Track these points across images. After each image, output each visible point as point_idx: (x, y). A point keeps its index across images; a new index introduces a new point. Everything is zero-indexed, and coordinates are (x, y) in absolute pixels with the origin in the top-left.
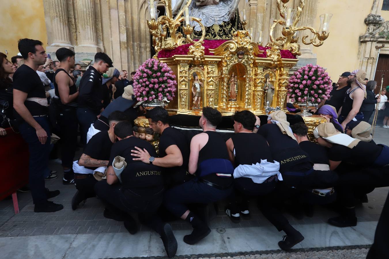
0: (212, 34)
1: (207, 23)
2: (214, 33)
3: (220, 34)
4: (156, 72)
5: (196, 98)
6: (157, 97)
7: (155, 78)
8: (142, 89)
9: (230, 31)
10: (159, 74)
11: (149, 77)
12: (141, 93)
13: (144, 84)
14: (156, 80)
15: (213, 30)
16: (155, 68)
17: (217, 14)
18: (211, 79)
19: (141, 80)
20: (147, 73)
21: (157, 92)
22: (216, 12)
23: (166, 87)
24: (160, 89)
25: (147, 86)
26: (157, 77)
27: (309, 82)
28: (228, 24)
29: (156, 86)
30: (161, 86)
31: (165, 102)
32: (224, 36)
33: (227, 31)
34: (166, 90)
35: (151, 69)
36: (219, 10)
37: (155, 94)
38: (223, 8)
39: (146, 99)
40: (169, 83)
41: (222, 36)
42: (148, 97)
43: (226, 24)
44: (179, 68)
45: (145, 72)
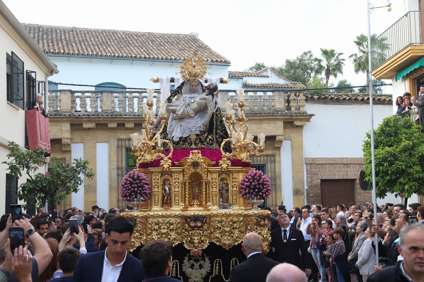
0: (188, 143)
1: (184, 134)
2: (190, 142)
3: (196, 142)
4: (135, 180)
5: (166, 198)
6: (136, 197)
7: (135, 184)
8: (126, 191)
9: (206, 139)
10: (138, 181)
11: (131, 183)
12: (126, 194)
13: (127, 188)
14: (136, 185)
15: (190, 139)
16: (136, 177)
17: (193, 125)
18: (177, 183)
19: (126, 186)
20: (130, 181)
21: (136, 193)
22: (192, 124)
23: (143, 190)
24: (139, 191)
25: (130, 189)
26: (137, 183)
27: (248, 184)
28: (205, 132)
29: (136, 189)
30: (139, 189)
31: (142, 200)
32: (200, 144)
33: (203, 139)
34: (142, 192)
35: (133, 178)
36: (196, 122)
37: (135, 195)
38: (199, 120)
39: (129, 198)
40: (144, 187)
41: (198, 144)
42: (130, 197)
43: (202, 133)
44: (153, 176)
45: (128, 180)
